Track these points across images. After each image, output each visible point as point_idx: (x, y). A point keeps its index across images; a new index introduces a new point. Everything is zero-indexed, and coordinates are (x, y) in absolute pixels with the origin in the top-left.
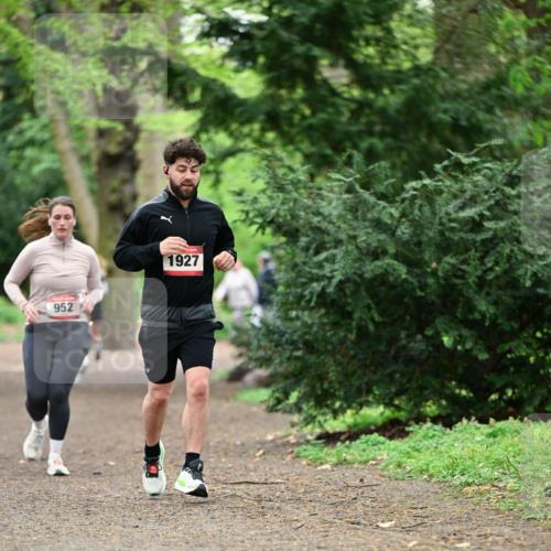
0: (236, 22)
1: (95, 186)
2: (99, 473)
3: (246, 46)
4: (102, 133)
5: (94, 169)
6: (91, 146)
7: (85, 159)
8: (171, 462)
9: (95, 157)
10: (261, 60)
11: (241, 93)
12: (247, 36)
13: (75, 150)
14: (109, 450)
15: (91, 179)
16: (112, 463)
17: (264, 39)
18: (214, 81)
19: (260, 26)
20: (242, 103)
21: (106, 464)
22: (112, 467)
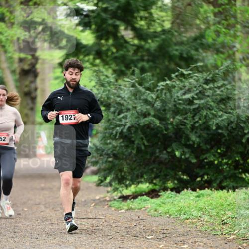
0: (82, 10)
1: (18, 84)
2: (20, 214)
3: (86, 20)
4: (21, 60)
5: (18, 76)
6: (16, 66)
7: (14, 72)
8: (53, 209)
9: (18, 71)
10: (93, 27)
11: (84, 42)
12: (86, 16)
13: (9, 68)
14: (24, 203)
15: (16, 81)
16: (26, 209)
17: (95, 18)
19: (93, 11)
20: (85, 46)
21: (23, 210)
22: (26, 211)
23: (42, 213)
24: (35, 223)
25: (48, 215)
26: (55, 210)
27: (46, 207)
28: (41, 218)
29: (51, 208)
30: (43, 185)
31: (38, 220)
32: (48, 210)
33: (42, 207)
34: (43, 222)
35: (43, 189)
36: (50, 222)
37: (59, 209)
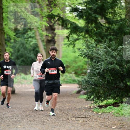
0: (79, 8)
1: (45, 47)
2: (46, 115)
3: (81, 14)
5: (45, 43)
6: (44, 38)
7: (43, 41)
8: (63, 112)
9: (45, 40)
10: (84, 17)
11: (80, 25)
12: (81, 12)
13: (40, 39)
15: (44, 46)
17: (85, 13)
18: (73, 22)
19: (84, 9)
20: (80, 28)
21: (48, 113)
24: (54, 120)
31: (55, 118)
32: (61, 113)
33: (58, 111)
34: (58, 119)
35: (58, 102)
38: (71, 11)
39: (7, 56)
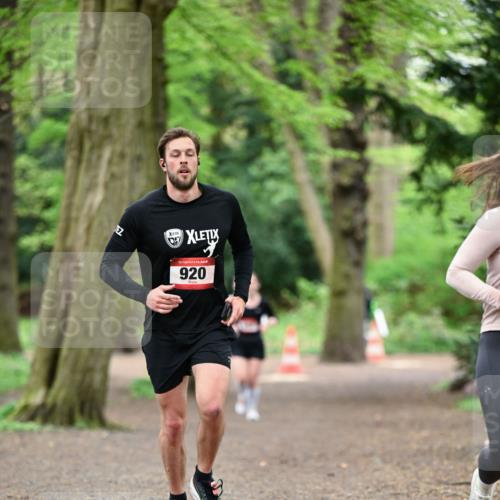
0: (459, 65)
2: (332, 475)
3: (466, 84)
4: (336, 166)
5: (327, 199)
6: (326, 178)
7: (320, 190)
8: (398, 464)
9: (330, 187)
10: (480, 99)
11: (461, 130)
12: (468, 77)
13: (312, 182)
14: (341, 453)
15: (327, 208)
16: (344, 465)
17: (482, 81)
19: (478, 69)
20: (463, 139)
21: (339, 467)
22: (344, 469)
23: (377, 474)
24: (363, 493)
25: (388, 476)
26: (403, 468)
27: (384, 461)
28: (375, 483)
29: (395, 463)
30: (378, 417)
31: (368, 488)
32: (388, 468)
33: (377, 461)
34: (379, 491)
35: (379, 424)
36: (392, 491)
37: (410, 464)
38: (429, 76)
39: (183, 158)
